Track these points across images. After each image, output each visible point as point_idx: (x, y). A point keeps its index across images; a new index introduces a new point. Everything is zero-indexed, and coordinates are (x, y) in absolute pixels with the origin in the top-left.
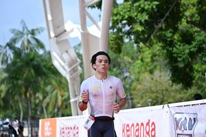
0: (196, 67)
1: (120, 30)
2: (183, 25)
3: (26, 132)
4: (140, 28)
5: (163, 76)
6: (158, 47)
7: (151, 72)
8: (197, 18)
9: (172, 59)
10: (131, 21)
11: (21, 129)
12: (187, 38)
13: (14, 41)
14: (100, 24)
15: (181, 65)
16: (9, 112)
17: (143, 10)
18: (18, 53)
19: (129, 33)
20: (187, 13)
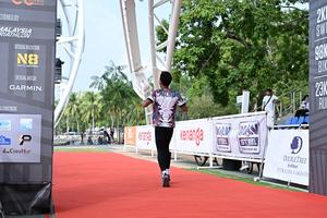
0: (230, 92)
1: (179, 67)
2: (222, 64)
3: (115, 136)
4: (192, 67)
5: (208, 99)
6: (204, 79)
7: (200, 96)
8: (231, 59)
9: (214, 87)
10: (186, 61)
11: (112, 133)
12: (224, 73)
13: (107, 74)
14: (166, 63)
15: (220, 91)
16: (104, 122)
17: (195, 54)
18: (109, 82)
19: (185, 69)
20: (224, 56)
